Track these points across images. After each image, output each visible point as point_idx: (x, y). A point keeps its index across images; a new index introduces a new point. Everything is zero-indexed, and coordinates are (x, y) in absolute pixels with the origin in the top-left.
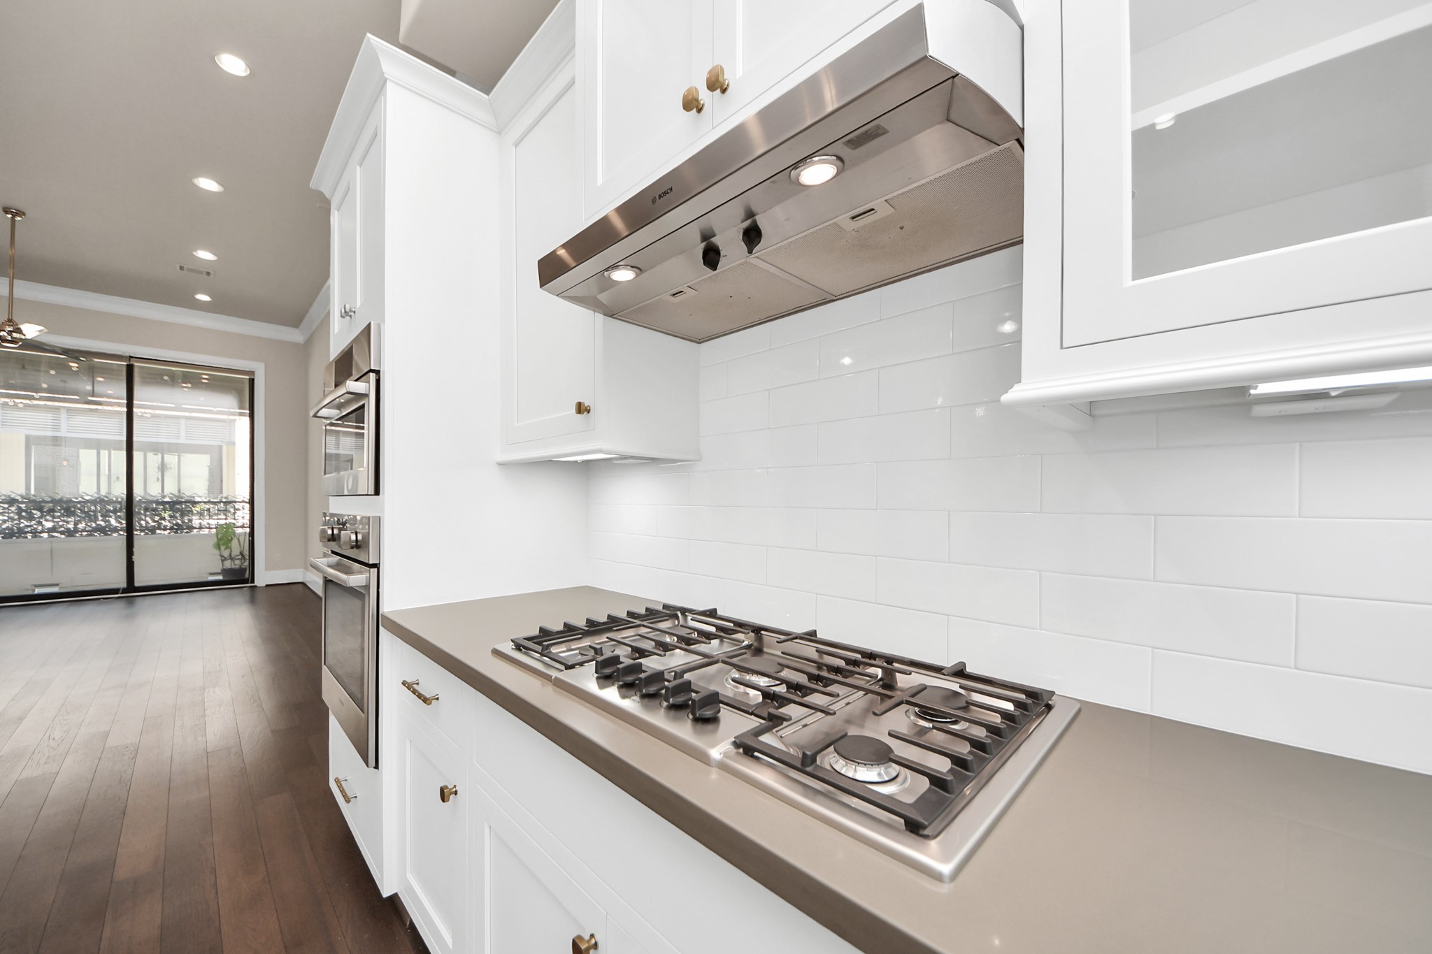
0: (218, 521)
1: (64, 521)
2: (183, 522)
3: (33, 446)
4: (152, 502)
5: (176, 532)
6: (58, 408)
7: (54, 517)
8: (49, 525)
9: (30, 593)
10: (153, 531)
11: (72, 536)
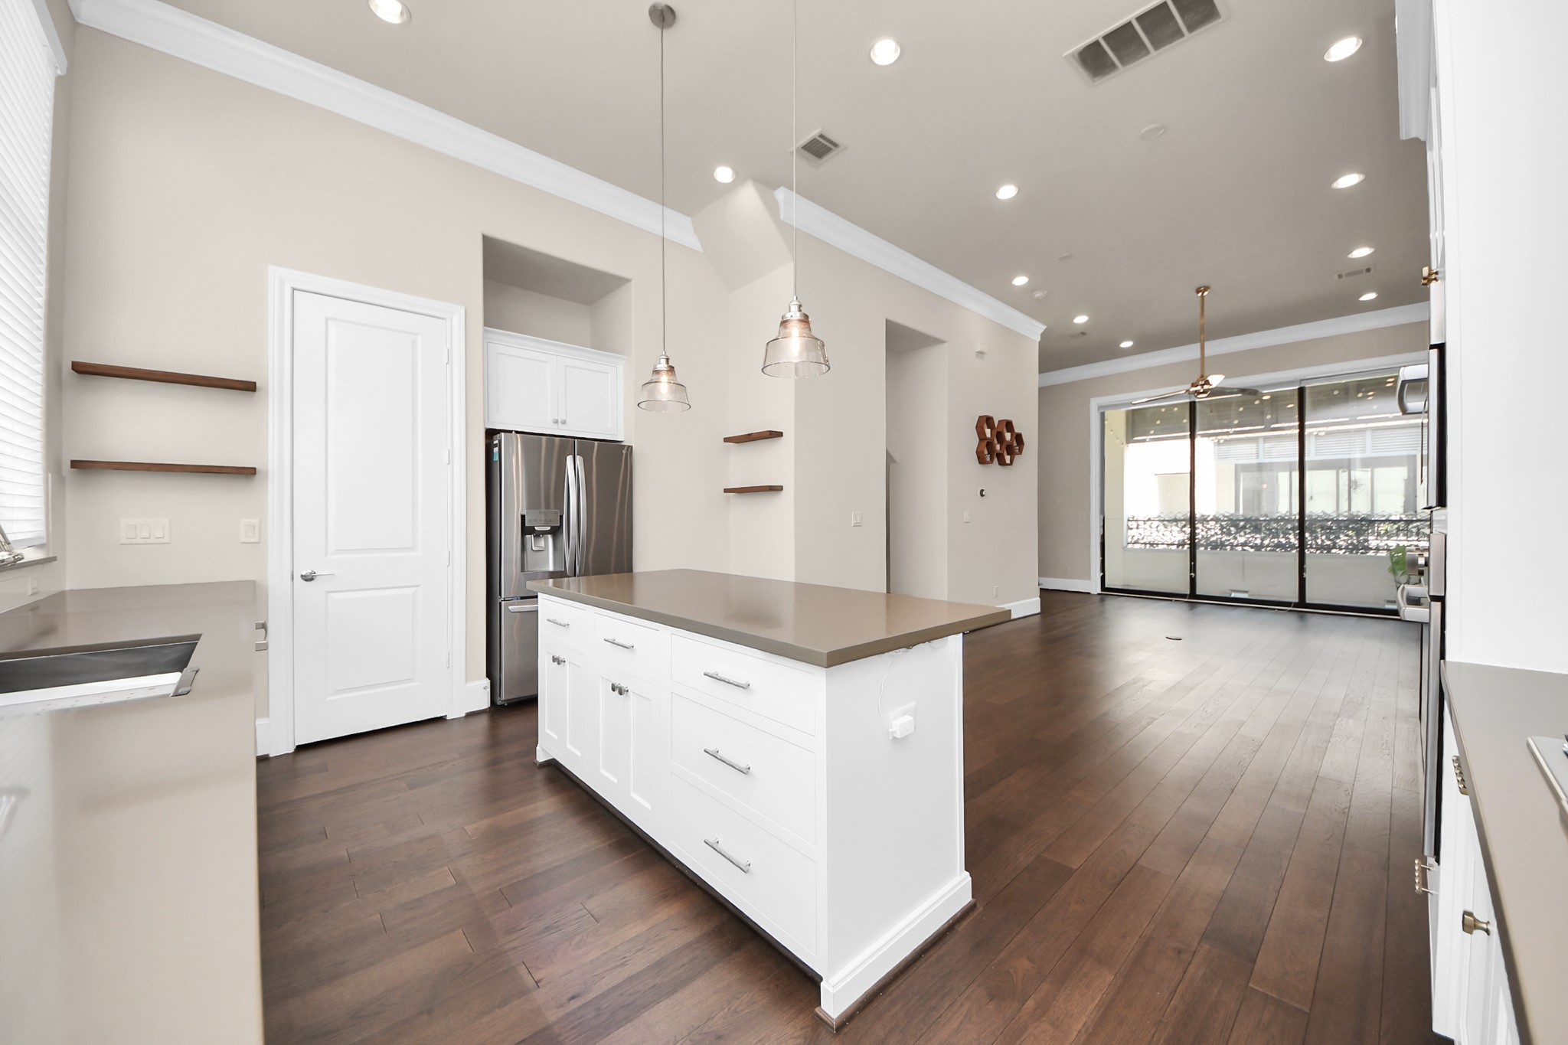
0: (1399, 543)
1: (1253, 537)
2: (1359, 542)
3: (1242, 474)
4: (1328, 520)
5: (1351, 553)
6: (1257, 439)
7: (1245, 534)
8: (1242, 540)
9: (1227, 596)
10: (1329, 549)
11: (1260, 550)
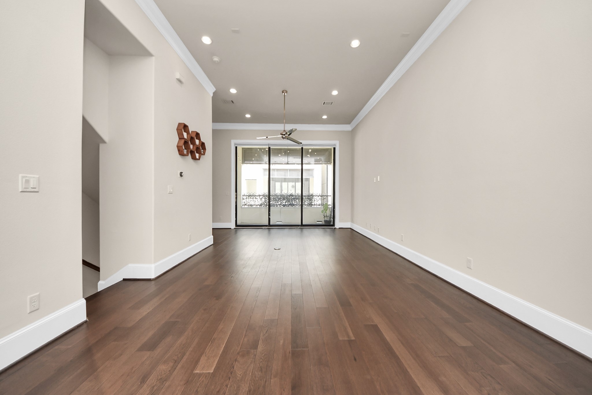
1: (283, 202)
5: (308, 206)
11: (285, 206)
